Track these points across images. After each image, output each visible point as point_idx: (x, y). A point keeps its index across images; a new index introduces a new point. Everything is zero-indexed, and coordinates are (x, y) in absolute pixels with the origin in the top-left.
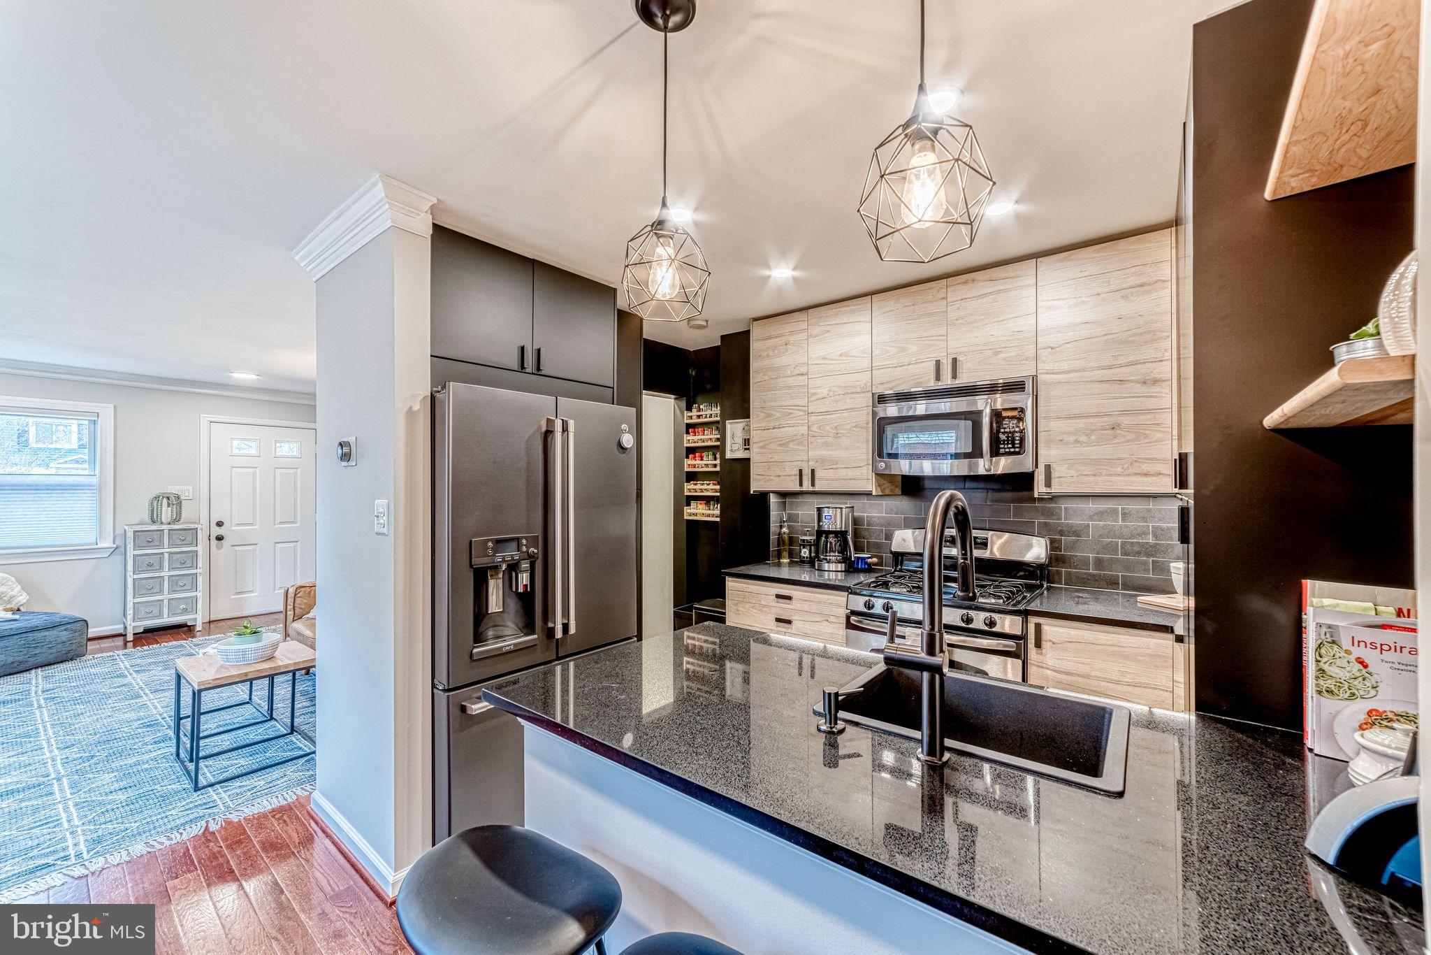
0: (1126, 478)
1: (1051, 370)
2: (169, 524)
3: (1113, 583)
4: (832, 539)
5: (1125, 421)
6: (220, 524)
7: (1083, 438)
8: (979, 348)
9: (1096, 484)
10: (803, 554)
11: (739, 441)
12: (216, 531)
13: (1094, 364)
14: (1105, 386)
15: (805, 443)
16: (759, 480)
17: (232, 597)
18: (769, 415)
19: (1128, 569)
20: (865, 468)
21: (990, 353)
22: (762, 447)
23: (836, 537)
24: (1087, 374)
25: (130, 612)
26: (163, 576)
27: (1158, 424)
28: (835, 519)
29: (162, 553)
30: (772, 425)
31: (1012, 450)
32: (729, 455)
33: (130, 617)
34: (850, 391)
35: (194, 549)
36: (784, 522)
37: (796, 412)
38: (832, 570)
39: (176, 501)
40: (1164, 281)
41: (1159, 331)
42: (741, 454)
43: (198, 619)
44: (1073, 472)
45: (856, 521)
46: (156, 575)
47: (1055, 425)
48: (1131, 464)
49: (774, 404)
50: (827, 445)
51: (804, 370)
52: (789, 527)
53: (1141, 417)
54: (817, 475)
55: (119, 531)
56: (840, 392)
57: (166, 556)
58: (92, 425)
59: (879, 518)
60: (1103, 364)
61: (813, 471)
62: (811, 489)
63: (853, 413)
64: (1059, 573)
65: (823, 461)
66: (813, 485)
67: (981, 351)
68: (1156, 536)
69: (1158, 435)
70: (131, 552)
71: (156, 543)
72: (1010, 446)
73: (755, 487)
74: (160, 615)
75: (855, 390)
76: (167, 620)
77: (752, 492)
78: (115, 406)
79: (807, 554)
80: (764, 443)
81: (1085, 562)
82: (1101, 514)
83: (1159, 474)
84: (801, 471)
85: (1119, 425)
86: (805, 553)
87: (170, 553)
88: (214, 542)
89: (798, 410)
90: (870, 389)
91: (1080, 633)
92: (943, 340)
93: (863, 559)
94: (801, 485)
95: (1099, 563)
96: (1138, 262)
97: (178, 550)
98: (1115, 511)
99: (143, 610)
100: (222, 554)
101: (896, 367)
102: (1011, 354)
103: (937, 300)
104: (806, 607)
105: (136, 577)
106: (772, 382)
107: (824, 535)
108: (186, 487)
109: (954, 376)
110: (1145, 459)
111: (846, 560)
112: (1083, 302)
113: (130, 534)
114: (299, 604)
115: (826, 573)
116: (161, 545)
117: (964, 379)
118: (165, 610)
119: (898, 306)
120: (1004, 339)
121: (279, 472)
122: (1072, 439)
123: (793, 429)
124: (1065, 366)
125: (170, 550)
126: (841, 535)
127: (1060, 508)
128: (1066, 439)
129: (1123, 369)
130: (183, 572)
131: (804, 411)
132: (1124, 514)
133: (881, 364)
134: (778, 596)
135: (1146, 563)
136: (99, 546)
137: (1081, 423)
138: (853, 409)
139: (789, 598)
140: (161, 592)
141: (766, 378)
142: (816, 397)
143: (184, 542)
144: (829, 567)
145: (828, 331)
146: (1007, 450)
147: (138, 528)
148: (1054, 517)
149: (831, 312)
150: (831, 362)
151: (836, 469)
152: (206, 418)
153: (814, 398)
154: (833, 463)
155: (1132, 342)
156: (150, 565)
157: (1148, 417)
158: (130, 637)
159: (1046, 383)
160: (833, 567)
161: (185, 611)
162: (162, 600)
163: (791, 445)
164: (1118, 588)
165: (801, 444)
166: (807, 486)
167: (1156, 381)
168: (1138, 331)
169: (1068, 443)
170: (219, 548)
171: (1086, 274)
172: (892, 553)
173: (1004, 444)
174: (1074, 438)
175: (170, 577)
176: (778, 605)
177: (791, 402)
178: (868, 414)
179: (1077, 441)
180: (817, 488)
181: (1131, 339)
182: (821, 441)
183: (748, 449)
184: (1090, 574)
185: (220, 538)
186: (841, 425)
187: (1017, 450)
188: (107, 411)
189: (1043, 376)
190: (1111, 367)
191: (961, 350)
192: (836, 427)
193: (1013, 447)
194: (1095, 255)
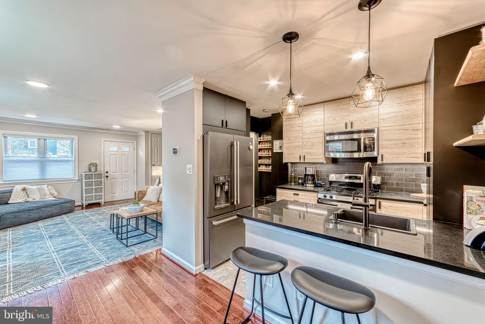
0: (407, 159)
1: (383, 125)
2: (94, 172)
3: (402, 190)
4: (310, 177)
5: (407, 141)
6: (107, 172)
7: (393, 147)
8: (360, 119)
9: (398, 160)
10: (299, 182)
11: (278, 147)
12: (106, 174)
13: (397, 124)
14: (401, 131)
15: (302, 147)
16: (286, 159)
17: (111, 195)
18: (289, 139)
19: (407, 186)
20: (322, 155)
21: (363, 121)
22: (287, 149)
23: (311, 176)
24: (395, 127)
25: (84, 199)
26: (93, 188)
27: (418, 143)
28: (310, 171)
29: (93, 181)
30: (290, 142)
31: (371, 150)
32: (274, 151)
33: (84, 200)
34: (317, 132)
35: (101, 180)
36: (293, 172)
37: (299, 138)
38: (310, 186)
39: (96, 165)
40: (420, 100)
41: (419, 115)
42: (279, 151)
43: (102, 201)
44: (390, 157)
45: (317, 171)
46: (91, 188)
47: (384, 143)
48: (409, 154)
49: (291, 136)
50: (309, 148)
51: (301, 125)
52: (294, 173)
53: (412, 140)
54: (306, 157)
55: (80, 174)
56: (313, 132)
57: (94, 182)
58: (72, 142)
59: (324, 171)
60: (400, 124)
61: (304, 156)
62: (303, 161)
63: (318, 138)
64: (384, 187)
65: (308, 153)
66: (304, 160)
67: (360, 120)
68: (416, 176)
69: (418, 146)
70: (84, 181)
71: (91, 178)
72: (370, 149)
73: (284, 161)
74: (92, 200)
75: (318, 132)
76: (94, 201)
77: (283, 163)
78: (78, 136)
79: (301, 182)
80: (288, 147)
81: (393, 184)
82: (398, 169)
83: (418, 157)
84: (300, 156)
85: (405, 143)
86: (300, 181)
87: (95, 181)
88: (105, 178)
89: (299, 137)
90: (323, 131)
91: (393, 204)
92: (348, 117)
93: (320, 183)
94: (300, 160)
95: (397, 184)
96: (413, 94)
97: (97, 180)
98: (402, 169)
99: (88, 198)
100: (108, 182)
101: (332, 125)
102: (370, 121)
103: (346, 104)
104: (304, 197)
105: (86, 188)
106: (290, 129)
107: (307, 176)
108: (97, 161)
109: (352, 127)
110: (414, 153)
111: (314, 183)
112: (394, 106)
113: (84, 175)
114: (140, 196)
115: (308, 187)
116: (92, 179)
117: (355, 129)
118: (94, 198)
119: (333, 106)
120: (368, 116)
121: (123, 156)
122: (390, 147)
123: (297, 143)
124: (388, 125)
125: (94, 180)
126: (313, 176)
127: (385, 168)
128: (388, 147)
129: (407, 126)
130: (98, 187)
131: (301, 138)
132: (406, 169)
133: (327, 124)
134: (294, 194)
135: (413, 184)
136: (74, 179)
137: (393, 142)
138: (318, 137)
139: (298, 195)
140: (92, 193)
141: (288, 127)
142: (306, 133)
143: (98, 178)
144: (308, 185)
145: (309, 113)
146: (369, 150)
147: (86, 173)
148: (382, 170)
149: (310, 108)
150: (310, 123)
151: (312, 155)
152: (103, 140)
153: (304, 134)
154: (311, 154)
155: (410, 118)
156: (89, 185)
157: (415, 140)
158: (84, 206)
159: (381, 130)
160: (310, 185)
161: (99, 199)
162: (93, 195)
163: (297, 148)
164: (403, 192)
165: (300, 148)
166: (302, 161)
167: (417, 130)
168: (412, 115)
169: (389, 148)
170: (107, 180)
171: (395, 97)
172: (329, 181)
173: (368, 148)
174: (391, 146)
175: (95, 188)
176: (294, 197)
177: (297, 135)
178: (323, 139)
179: (391, 148)
180: (306, 161)
181: (410, 117)
182: (307, 147)
183: (281, 149)
184: (394, 188)
185: (107, 177)
186: (313, 142)
187: (372, 150)
188: (76, 138)
189: (381, 128)
190: (403, 125)
191: (354, 120)
192: (312, 143)
193: (371, 149)
194: (398, 92)
